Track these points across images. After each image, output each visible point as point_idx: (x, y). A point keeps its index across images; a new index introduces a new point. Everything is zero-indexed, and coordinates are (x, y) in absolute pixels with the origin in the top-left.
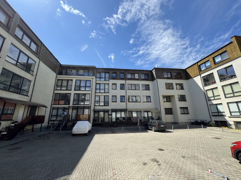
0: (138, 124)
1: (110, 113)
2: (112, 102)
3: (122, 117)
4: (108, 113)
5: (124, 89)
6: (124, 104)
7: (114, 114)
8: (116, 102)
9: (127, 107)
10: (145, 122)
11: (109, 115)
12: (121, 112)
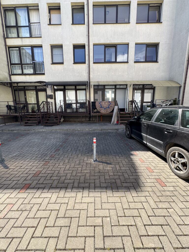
0: (114, 119)
1: (49, 92)
2: (53, 63)
3: (79, 103)
4: (46, 93)
5: (84, 24)
6: (83, 67)
7: (59, 95)
8: (62, 63)
9: (91, 76)
10: (133, 113)
11: (48, 97)
12: (76, 90)
